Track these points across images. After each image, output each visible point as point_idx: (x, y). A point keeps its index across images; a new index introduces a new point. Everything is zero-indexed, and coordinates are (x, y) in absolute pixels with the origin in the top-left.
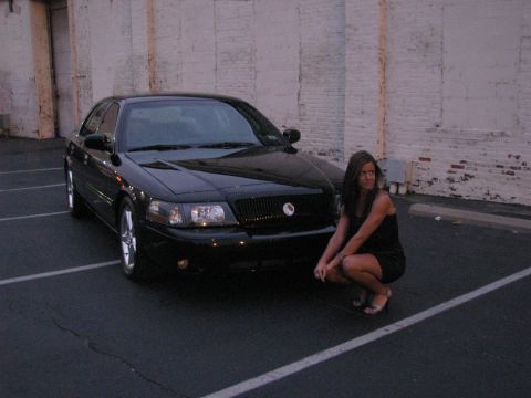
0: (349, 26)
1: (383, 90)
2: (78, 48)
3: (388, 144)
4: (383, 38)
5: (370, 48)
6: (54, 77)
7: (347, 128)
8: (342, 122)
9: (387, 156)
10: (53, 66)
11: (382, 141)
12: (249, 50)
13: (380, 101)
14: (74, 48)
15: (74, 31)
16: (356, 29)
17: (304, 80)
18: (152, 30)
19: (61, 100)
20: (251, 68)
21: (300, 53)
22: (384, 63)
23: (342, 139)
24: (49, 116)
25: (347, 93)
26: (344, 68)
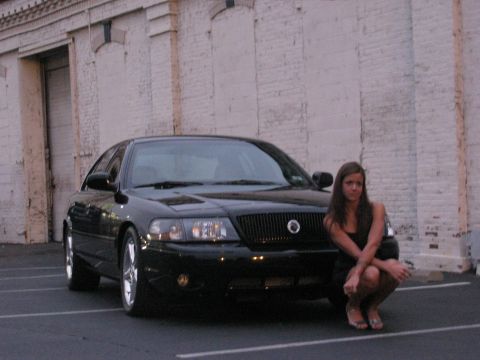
0: (418, 65)
1: (462, 142)
2: (81, 117)
3: (472, 213)
4: (459, 78)
5: (443, 91)
6: (49, 160)
7: (420, 195)
8: (415, 189)
9: (472, 228)
10: (48, 145)
11: (464, 209)
12: (299, 106)
13: (460, 158)
14: (77, 117)
15: (77, 96)
16: (427, 69)
17: (367, 139)
18: (177, 89)
19: (58, 190)
20: (302, 129)
21: (362, 105)
22: (462, 109)
23: (415, 211)
24: (42, 213)
25: (418, 151)
26: (415, 121)
